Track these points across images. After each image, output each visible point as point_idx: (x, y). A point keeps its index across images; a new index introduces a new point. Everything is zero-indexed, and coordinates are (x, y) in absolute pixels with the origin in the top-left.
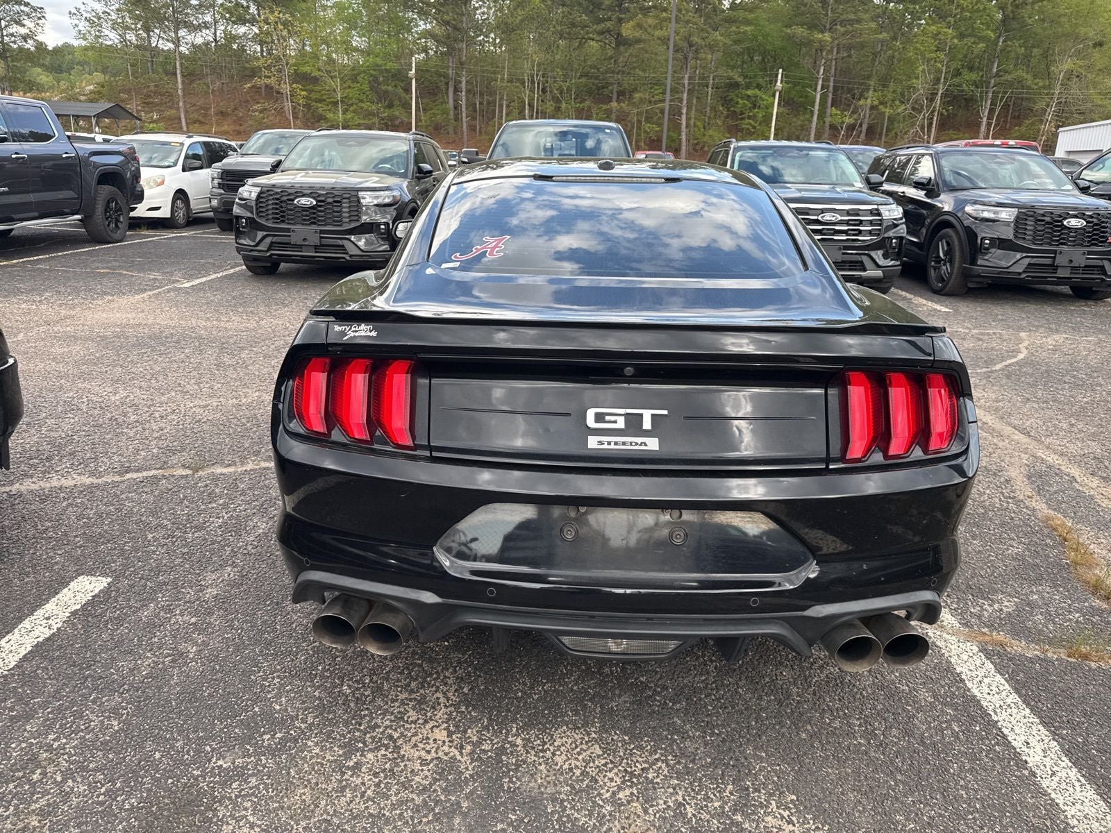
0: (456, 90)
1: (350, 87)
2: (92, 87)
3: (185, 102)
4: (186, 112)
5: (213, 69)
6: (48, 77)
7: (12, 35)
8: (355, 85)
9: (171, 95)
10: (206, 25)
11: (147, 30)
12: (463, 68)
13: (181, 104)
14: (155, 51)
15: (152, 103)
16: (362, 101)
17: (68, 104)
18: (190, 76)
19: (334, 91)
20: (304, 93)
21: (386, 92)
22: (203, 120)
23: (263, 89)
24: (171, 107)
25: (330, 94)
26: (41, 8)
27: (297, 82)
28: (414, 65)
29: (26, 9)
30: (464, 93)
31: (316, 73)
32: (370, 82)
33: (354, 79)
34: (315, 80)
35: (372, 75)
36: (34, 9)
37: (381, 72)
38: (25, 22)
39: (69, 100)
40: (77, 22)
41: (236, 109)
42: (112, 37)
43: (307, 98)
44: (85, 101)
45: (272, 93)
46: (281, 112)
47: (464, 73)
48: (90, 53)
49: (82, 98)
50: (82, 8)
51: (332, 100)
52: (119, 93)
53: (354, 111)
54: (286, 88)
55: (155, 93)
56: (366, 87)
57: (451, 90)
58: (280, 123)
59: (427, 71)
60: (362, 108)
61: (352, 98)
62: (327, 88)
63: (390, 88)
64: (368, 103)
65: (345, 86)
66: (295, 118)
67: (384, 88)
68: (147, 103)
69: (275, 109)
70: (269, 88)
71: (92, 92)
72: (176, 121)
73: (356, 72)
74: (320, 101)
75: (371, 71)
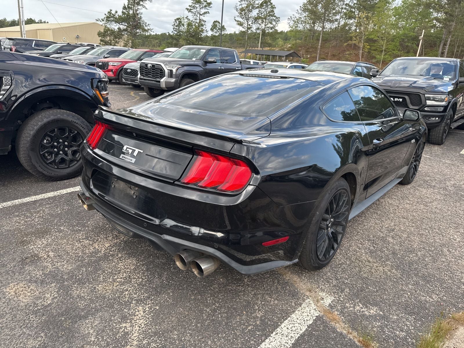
0: (445, 45)
1: (390, 44)
2: (290, 45)
3: (320, 51)
4: (320, 55)
5: (335, 37)
6: (282, 42)
7: (268, 27)
8: (393, 43)
9: (316, 48)
10: (336, 20)
11: (314, 23)
12: (450, 34)
13: (318, 52)
14: (315, 32)
15: (309, 51)
16: (394, 50)
17: (280, 52)
18: (325, 41)
19: (382, 46)
20: (368, 47)
21: (407, 46)
22: (325, 58)
23: (353, 46)
24: (315, 53)
25: (380, 47)
26: (279, 17)
27: (367, 42)
28: (423, 34)
29: (274, 18)
30: (447, 46)
31: (376, 38)
32: (400, 42)
33: (393, 41)
34: (375, 41)
35: (402, 39)
36: (277, 18)
37: (407, 37)
38: (273, 23)
39: (281, 50)
40: (290, 22)
41: (340, 54)
42: (301, 27)
43: (370, 49)
44: (286, 51)
45: (356, 47)
46: (357, 55)
47: (450, 37)
48: (292, 33)
49: (286, 49)
50: (293, 16)
51: (381, 50)
52: (299, 47)
53: (389, 55)
54: (361, 45)
55: (311, 47)
56: (398, 44)
57: (442, 45)
58: (356, 59)
59: (431, 36)
60: (393, 53)
61: (390, 49)
62: (379, 45)
63: (409, 44)
64: (397, 51)
65: (388, 43)
66: (362, 57)
67: (407, 44)
68: (307, 51)
69: (355, 54)
70: (355, 44)
71: (289, 47)
72: (315, 58)
73: (395, 37)
74: (375, 50)
75: (402, 37)
